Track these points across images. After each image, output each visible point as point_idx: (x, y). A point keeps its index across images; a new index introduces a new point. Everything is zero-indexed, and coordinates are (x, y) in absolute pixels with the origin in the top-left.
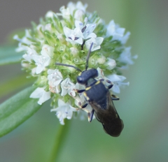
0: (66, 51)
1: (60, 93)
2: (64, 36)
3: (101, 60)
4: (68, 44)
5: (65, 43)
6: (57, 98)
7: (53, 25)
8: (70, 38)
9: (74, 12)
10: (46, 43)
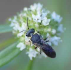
0: (33, 26)
1: (31, 45)
2: (32, 19)
3: (49, 30)
4: (34, 22)
5: (33, 22)
6: (29, 47)
7: (27, 14)
8: (35, 20)
9: (37, 8)
10: (24, 22)
